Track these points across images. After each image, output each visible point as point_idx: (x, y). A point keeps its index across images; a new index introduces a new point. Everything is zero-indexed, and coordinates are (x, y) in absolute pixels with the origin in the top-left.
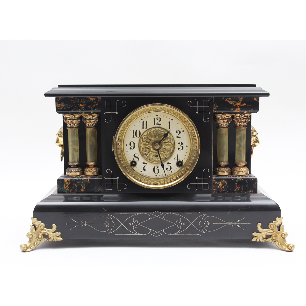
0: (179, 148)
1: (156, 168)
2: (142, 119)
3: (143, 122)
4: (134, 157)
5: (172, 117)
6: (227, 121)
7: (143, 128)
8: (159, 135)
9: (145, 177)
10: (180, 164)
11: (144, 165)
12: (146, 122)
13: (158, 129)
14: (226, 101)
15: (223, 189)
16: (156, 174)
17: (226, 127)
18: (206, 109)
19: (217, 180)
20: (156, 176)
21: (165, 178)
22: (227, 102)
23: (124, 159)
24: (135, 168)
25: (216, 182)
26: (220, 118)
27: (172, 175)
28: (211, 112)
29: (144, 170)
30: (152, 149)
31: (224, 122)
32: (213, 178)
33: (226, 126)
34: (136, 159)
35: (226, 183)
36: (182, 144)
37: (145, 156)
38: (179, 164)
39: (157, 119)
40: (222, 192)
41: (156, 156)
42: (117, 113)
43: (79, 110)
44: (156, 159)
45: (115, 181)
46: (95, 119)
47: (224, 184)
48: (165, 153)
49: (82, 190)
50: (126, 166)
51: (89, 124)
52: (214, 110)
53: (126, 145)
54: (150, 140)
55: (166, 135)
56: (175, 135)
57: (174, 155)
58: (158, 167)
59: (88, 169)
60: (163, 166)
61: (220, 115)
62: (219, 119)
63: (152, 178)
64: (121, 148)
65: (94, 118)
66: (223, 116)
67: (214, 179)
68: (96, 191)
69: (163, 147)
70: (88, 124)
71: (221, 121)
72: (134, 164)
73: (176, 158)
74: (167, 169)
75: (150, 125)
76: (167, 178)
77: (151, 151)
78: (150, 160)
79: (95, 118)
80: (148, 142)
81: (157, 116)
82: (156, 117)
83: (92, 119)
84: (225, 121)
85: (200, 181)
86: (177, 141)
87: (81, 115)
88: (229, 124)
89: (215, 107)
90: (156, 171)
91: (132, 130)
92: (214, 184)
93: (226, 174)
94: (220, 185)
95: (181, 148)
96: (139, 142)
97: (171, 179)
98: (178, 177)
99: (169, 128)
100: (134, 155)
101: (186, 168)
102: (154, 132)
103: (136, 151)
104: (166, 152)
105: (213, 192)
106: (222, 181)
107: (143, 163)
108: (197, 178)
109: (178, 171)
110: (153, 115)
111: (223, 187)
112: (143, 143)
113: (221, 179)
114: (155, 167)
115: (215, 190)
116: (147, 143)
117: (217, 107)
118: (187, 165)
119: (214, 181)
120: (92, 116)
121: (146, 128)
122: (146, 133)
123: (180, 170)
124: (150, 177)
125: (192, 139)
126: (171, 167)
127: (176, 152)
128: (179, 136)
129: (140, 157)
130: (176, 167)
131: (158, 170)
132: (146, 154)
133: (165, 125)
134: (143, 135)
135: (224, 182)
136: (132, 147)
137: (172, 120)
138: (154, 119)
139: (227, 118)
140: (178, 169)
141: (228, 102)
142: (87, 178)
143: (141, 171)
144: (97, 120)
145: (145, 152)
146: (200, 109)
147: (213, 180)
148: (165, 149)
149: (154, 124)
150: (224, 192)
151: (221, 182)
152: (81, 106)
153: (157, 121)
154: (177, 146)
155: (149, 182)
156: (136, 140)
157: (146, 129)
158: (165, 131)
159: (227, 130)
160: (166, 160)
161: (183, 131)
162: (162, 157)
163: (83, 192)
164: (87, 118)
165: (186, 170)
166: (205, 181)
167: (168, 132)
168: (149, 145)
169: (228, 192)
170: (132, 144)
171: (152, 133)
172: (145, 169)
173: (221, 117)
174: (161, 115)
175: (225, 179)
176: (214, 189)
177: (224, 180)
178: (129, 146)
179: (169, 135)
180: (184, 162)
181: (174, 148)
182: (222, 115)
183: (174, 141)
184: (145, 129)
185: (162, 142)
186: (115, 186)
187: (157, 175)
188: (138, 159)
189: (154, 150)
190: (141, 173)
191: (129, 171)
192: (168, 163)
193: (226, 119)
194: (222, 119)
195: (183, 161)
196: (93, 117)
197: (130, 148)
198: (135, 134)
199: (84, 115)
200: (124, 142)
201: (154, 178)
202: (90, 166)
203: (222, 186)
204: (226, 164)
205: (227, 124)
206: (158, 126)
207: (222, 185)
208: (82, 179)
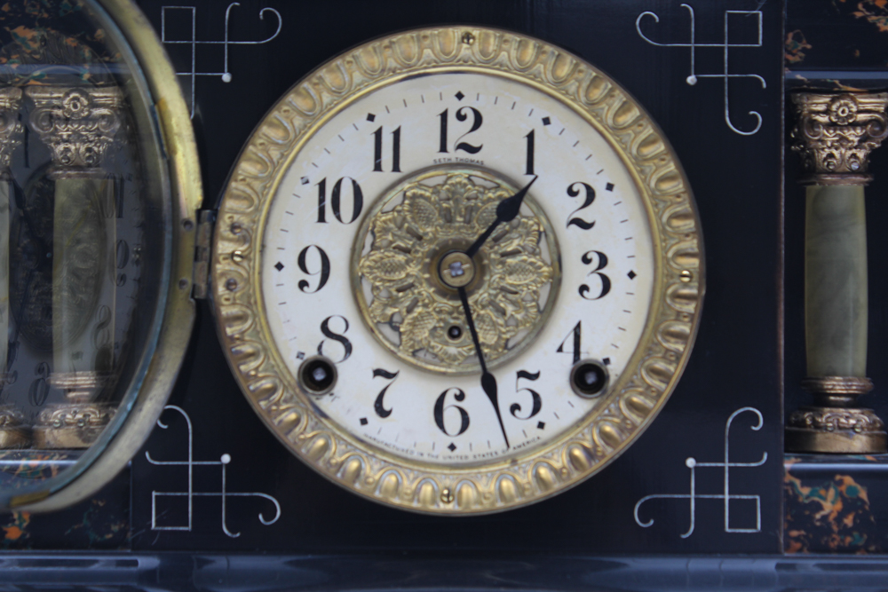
0: (583, 288)
1: (450, 400)
2: (371, 118)
3: (378, 134)
4: (322, 337)
5: (546, 108)
6: (864, 139)
7: (378, 167)
8: (470, 210)
9: (384, 452)
10: (591, 379)
11: (381, 382)
12: (397, 134)
13: (466, 172)
14: (859, 15)
15: (845, 531)
16: (449, 441)
17: (853, 173)
18: (740, 60)
19: (808, 477)
20: (452, 447)
21: (504, 459)
22: (864, 19)
23: (265, 349)
24: (325, 403)
25: (805, 491)
26: (823, 119)
27: (545, 444)
28: (774, 78)
29: (382, 412)
30: (426, 291)
31: (843, 139)
32: (788, 465)
33: (855, 166)
34: (333, 351)
35: (863, 495)
36: (603, 261)
37: (387, 330)
38: (588, 378)
39: (461, 117)
40: (841, 550)
41: (454, 333)
42: (226, 77)
43: (9, 57)
44: (452, 350)
45: (207, 478)
46: (103, 117)
47: (850, 504)
48: (504, 313)
49: (13, 533)
50: (273, 390)
51: (67, 150)
52: (794, 67)
53: (279, 266)
54: (420, 238)
55: (509, 209)
56: (562, 208)
57: (560, 330)
58: (460, 397)
59: (56, 414)
60: (490, 386)
61: (820, 103)
62: (814, 124)
63: (426, 458)
64: (247, 281)
65: (97, 112)
66: (843, 108)
67: (793, 472)
68: (93, 536)
69: (495, 275)
70: (61, 147)
71: (831, 137)
72: (319, 376)
73: (569, 347)
74: (515, 408)
75: (420, 149)
76: (514, 462)
77: (425, 306)
78: (418, 357)
79: (105, 111)
80: (406, 251)
81: (460, 96)
82: (453, 106)
83: (88, 119)
84: (853, 135)
85: (710, 480)
86: (574, 243)
87: (25, 97)
88: (873, 154)
89: (795, 48)
90: (452, 418)
91: (315, 180)
92: (793, 500)
93: (859, 443)
94: (830, 505)
95: (596, 285)
96: (353, 250)
97: (537, 465)
98: (578, 453)
99: (530, 170)
100: (325, 327)
101: (632, 406)
102: (443, 195)
103: (335, 301)
104: (510, 309)
105: (788, 547)
106: (841, 483)
107: (378, 373)
108: (691, 462)
109: (583, 420)
110: (438, 93)
111: (849, 521)
112: (377, 255)
113: (832, 473)
114: (443, 395)
115: (797, 539)
116: (401, 258)
117: (804, 50)
118: (631, 385)
119: (792, 484)
120: (90, 99)
121: (396, 168)
122: (394, 198)
123: (589, 414)
124: (415, 456)
125: (664, 231)
126: (536, 396)
127: (571, 308)
128: (586, 215)
129: (356, 335)
130: (568, 394)
131: (464, 413)
132: (396, 319)
133: (503, 153)
134: (377, 210)
135: (850, 488)
136: (314, 280)
137: (546, 121)
138: (444, 116)
139: (861, 117)
140: (582, 406)
141: (873, 18)
142: (45, 462)
143: (364, 421)
144: (117, 126)
145: (390, 311)
146: (709, 61)
147: (788, 478)
148: (503, 289)
149: (443, 148)
150: (851, 550)
151: (832, 492)
152: (24, 40)
153: (457, 131)
154: (576, 273)
155: (406, 483)
156: (337, 237)
157: (397, 176)
158: (505, 185)
159: (861, 189)
160: (511, 354)
161: (610, 187)
162: (487, 337)
163: (16, 545)
164: (60, 112)
165: (626, 412)
166: (741, 481)
167: (523, 193)
168: (413, 269)
169: (877, 552)
170: (314, 262)
171: (428, 199)
172: (386, 406)
173: (827, 112)
174: (480, 92)
175: (856, 475)
176: (794, 533)
177: (849, 480)
178: (293, 273)
179: (525, 209)
180: (614, 370)
181: (556, 282)
182: (833, 101)
183: (557, 244)
184: (388, 176)
185: (485, 248)
186: (207, 509)
187: (457, 441)
188: (349, 349)
189: (437, 297)
190: (360, 431)
191: (293, 416)
192: (522, 374)
193: (854, 125)
194: (831, 125)
195: (607, 361)
196: (93, 105)
197: (303, 284)
198: (328, 199)
199: (41, 96)
200: (263, 246)
201: (441, 460)
202: (72, 395)
203: (841, 515)
204: (855, 386)
205: (861, 154)
206: (463, 154)
207: (839, 506)
208: (13, 469)
